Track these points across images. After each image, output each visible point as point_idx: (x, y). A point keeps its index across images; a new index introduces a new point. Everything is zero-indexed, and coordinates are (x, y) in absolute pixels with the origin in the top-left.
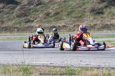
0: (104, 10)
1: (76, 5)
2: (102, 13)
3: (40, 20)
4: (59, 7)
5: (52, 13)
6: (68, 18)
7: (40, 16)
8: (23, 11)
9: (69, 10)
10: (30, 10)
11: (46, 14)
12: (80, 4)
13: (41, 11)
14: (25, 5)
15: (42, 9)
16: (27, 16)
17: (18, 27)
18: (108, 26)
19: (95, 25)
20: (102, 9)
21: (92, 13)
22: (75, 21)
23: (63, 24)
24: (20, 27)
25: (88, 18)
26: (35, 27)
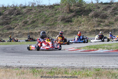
0: (73, 19)
1: (49, 14)
2: (71, 21)
3: (20, 28)
4: (35, 17)
5: (29, 21)
6: (43, 25)
7: (19, 24)
8: (5, 20)
9: (43, 19)
10: (10, 19)
11: (24, 22)
12: (52, 14)
13: (20, 19)
14: (7, 15)
15: (21, 18)
16: (9, 24)
17: (2, 33)
18: (76, 32)
19: (65, 31)
20: (71, 18)
21: (62, 21)
22: (49, 28)
23: (39, 31)
24: (3, 34)
25: (60, 26)
26: (16, 34)
